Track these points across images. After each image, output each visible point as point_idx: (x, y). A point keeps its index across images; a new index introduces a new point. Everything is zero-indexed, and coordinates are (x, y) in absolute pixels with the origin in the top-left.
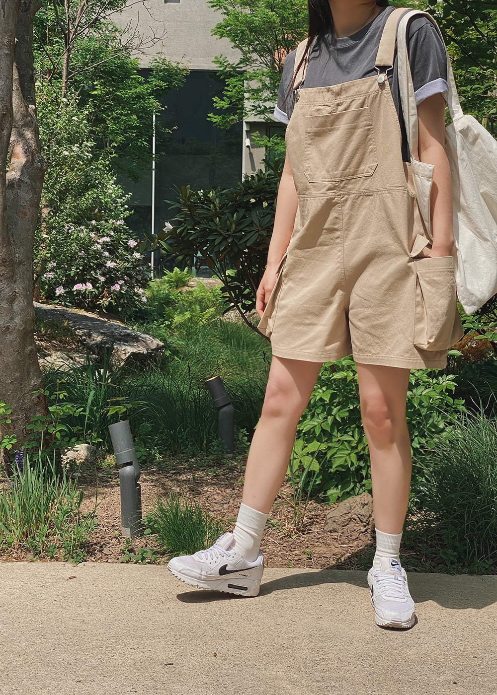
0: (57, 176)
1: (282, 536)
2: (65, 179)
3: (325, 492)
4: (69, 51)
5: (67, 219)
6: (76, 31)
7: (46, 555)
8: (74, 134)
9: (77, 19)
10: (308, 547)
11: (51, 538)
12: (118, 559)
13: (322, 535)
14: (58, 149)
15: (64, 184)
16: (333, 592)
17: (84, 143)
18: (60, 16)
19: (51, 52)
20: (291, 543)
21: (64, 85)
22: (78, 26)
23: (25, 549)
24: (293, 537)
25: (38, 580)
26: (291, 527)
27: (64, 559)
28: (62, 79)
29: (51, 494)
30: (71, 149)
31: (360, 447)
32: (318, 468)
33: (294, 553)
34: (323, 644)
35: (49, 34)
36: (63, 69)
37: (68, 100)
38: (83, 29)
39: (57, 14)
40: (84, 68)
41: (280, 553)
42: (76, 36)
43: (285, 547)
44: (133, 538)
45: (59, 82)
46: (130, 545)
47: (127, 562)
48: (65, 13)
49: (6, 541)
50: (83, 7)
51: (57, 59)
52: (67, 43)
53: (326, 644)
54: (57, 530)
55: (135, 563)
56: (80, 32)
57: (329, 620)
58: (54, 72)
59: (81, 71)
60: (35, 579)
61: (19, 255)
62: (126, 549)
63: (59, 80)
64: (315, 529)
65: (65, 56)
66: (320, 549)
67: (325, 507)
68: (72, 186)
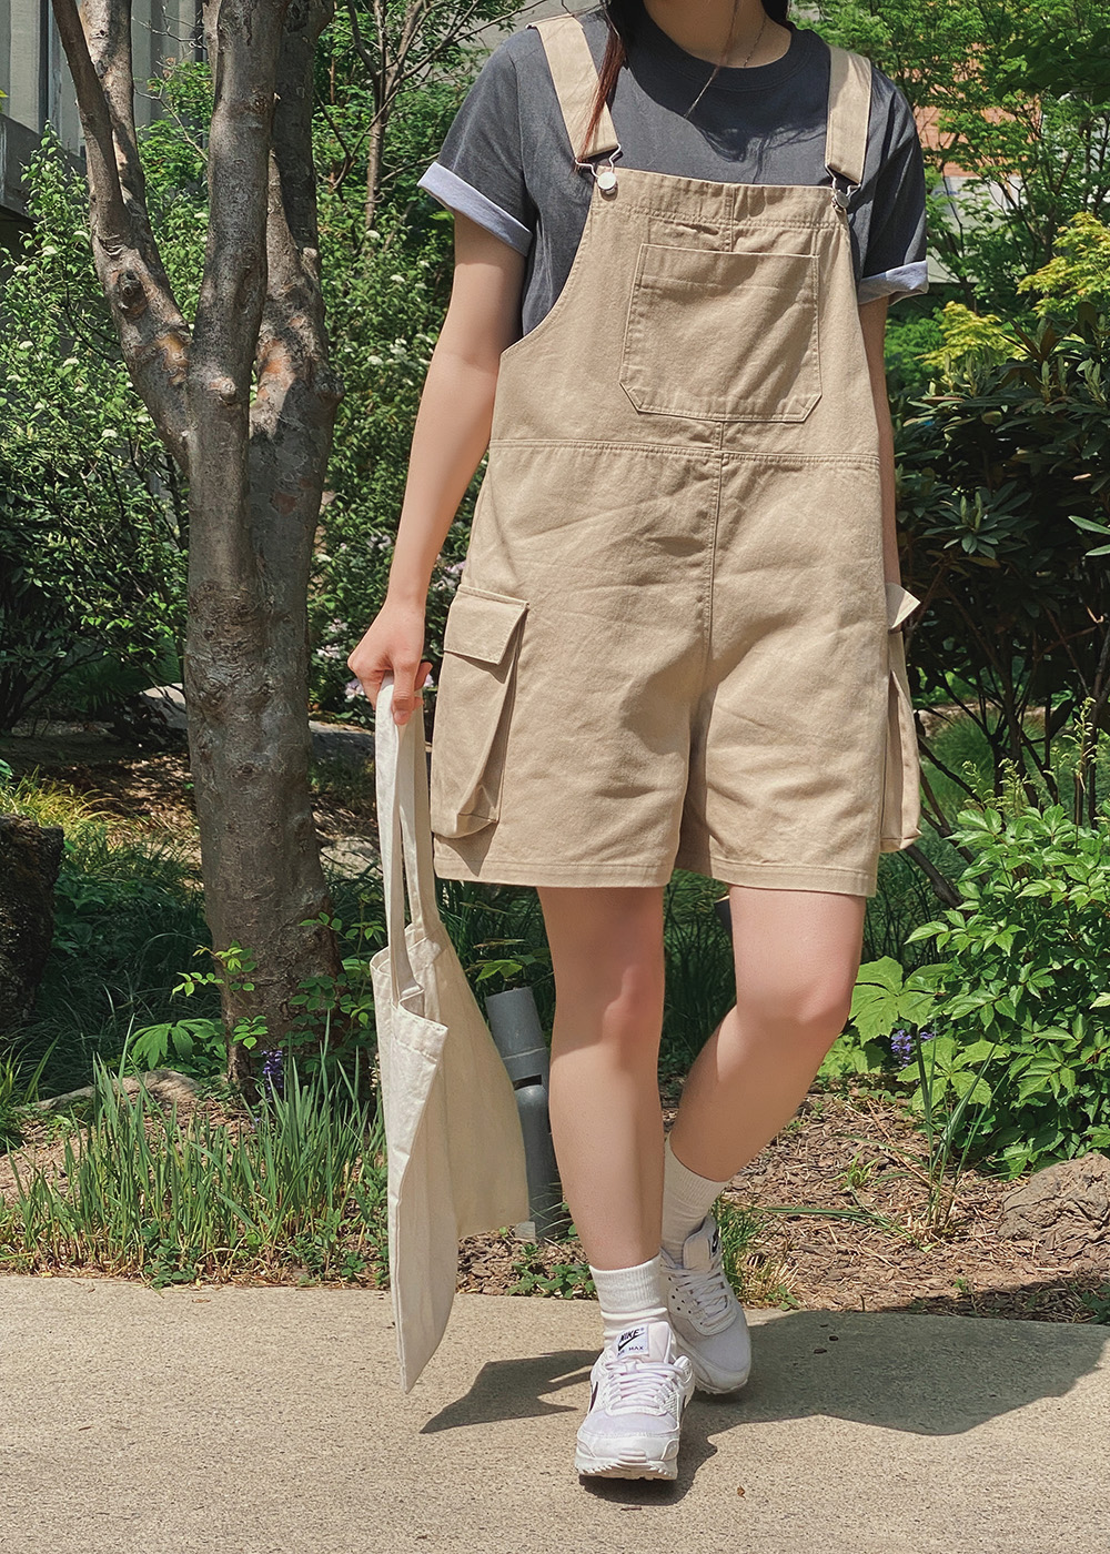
0: (353, 414)
1: (897, 1246)
2: (373, 422)
3: (1001, 1153)
4: (384, 118)
5: (376, 517)
6: (400, 71)
7: (339, 1274)
8: (395, 314)
9: (404, 41)
10: (960, 1271)
11: (349, 1238)
12: (506, 1286)
13: (995, 1246)
14: (355, 351)
15: (368, 434)
16: (1022, 1366)
17: (418, 335)
18: (363, 35)
19: (340, 121)
20: (917, 1261)
21: (370, 198)
22: (406, 57)
23: (290, 1260)
24: (926, 1249)
25: (320, 1325)
26: (921, 1227)
27: (381, 1284)
28: (366, 185)
29: (350, 1144)
30: (388, 350)
31: (1086, 1055)
32: (989, 1098)
33: (927, 1282)
34: (1001, 1478)
35: (336, 79)
36: (368, 161)
37: (382, 235)
38: (418, 65)
39: (355, 30)
40: (419, 159)
41: (893, 1282)
42: (402, 80)
43: (904, 1269)
44: (541, 1243)
45: (358, 191)
46: (535, 1258)
47: (528, 1294)
48: (377, 28)
49: (245, 1241)
50: (418, 13)
51: (354, 136)
52: (379, 97)
53: (1008, 1477)
54: (362, 1220)
55: (547, 1296)
56: (409, 72)
57: (1016, 1428)
58: (347, 167)
59: (412, 167)
60: (315, 1324)
61: (275, 599)
62: (524, 1265)
63: (358, 187)
64: (976, 1232)
65: (375, 130)
66: (991, 1275)
67: (999, 1185)
68: (389, 439)
